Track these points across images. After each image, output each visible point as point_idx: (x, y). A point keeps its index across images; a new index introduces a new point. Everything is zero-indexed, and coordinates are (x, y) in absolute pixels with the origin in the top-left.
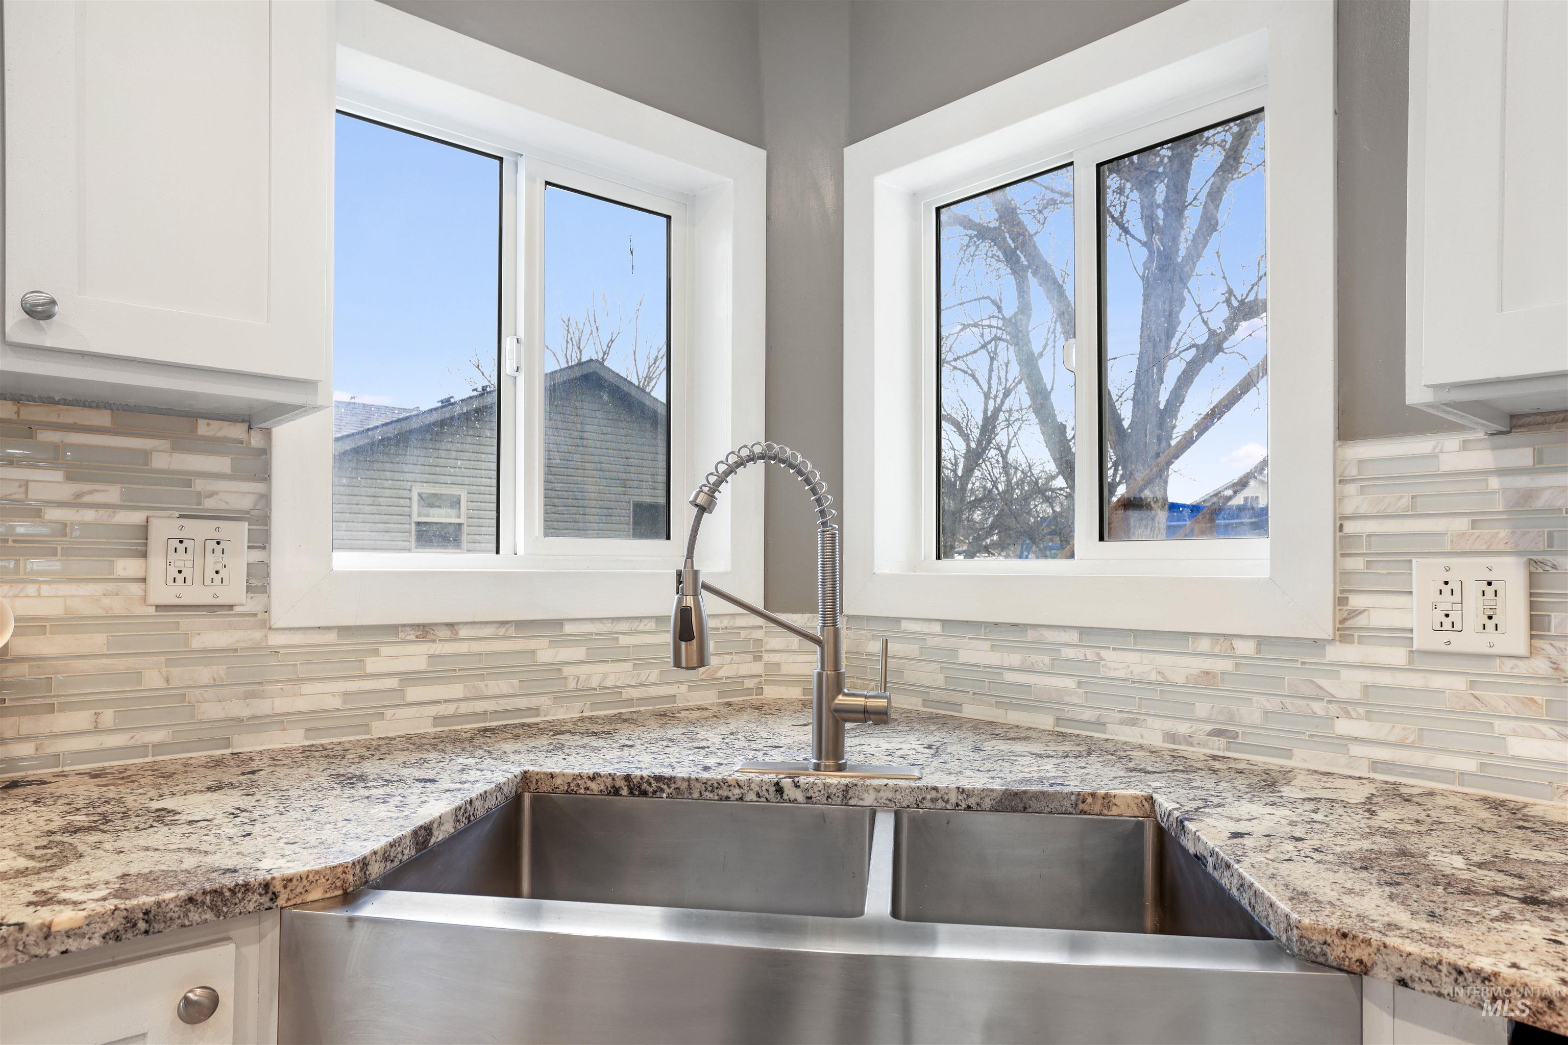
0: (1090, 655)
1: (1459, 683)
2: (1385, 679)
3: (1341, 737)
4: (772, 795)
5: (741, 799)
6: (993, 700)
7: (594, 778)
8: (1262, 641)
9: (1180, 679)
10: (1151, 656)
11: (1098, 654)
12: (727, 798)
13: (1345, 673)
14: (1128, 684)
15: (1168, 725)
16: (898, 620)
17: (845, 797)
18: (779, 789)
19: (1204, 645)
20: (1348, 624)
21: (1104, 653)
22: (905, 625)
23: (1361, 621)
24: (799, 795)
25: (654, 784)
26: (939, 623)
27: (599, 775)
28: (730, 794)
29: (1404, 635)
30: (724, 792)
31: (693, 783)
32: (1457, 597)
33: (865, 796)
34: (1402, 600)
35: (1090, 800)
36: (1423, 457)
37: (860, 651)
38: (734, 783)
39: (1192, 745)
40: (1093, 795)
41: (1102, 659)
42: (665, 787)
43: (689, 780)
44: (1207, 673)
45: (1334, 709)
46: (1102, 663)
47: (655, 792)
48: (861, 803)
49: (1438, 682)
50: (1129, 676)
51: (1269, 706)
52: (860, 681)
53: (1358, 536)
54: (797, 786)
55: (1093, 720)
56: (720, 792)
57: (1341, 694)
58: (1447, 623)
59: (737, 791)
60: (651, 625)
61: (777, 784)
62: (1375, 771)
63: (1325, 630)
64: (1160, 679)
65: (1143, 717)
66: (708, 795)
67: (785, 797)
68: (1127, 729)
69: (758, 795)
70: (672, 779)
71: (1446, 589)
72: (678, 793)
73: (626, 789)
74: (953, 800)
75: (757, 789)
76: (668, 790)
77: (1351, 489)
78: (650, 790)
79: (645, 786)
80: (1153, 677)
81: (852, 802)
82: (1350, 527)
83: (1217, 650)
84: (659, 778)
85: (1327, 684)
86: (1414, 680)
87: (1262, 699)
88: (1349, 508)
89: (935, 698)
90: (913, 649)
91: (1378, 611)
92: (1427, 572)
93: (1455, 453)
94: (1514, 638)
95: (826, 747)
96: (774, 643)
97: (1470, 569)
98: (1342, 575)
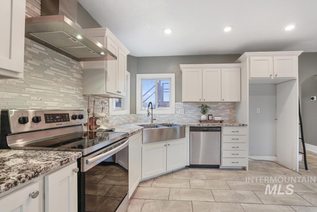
1: (181, 116)
7: (139, 125)
9: (166, 117)
10: (164, 116)
13: (176, 116)
17: (154, 125)
19: (167, 115)
28: (147, 125)
29: (179, 114)
36: (179, 104)
39: (166, 121)
43: (145, 125)
44: (168, 117)
45: (175, 118)
47: (142, 126)
50: (162, 117)
51: (171, 118)
54: (152, 124)
55: (159, 120)
58: (181, 113)
60: (125, 115)
62: (176, 121)
63: (174, 113)
74: (160, 124)
77: (176, 105)
82: (176, 107)
86: (179, 116)
90: (144, 117)
91: (177, 112)
92: (180, 110)
93: (181, 104)
94: (183, 113)
95: (152, 122)
96: (131, 117)
97: (182, 110)
98: (175, 110)
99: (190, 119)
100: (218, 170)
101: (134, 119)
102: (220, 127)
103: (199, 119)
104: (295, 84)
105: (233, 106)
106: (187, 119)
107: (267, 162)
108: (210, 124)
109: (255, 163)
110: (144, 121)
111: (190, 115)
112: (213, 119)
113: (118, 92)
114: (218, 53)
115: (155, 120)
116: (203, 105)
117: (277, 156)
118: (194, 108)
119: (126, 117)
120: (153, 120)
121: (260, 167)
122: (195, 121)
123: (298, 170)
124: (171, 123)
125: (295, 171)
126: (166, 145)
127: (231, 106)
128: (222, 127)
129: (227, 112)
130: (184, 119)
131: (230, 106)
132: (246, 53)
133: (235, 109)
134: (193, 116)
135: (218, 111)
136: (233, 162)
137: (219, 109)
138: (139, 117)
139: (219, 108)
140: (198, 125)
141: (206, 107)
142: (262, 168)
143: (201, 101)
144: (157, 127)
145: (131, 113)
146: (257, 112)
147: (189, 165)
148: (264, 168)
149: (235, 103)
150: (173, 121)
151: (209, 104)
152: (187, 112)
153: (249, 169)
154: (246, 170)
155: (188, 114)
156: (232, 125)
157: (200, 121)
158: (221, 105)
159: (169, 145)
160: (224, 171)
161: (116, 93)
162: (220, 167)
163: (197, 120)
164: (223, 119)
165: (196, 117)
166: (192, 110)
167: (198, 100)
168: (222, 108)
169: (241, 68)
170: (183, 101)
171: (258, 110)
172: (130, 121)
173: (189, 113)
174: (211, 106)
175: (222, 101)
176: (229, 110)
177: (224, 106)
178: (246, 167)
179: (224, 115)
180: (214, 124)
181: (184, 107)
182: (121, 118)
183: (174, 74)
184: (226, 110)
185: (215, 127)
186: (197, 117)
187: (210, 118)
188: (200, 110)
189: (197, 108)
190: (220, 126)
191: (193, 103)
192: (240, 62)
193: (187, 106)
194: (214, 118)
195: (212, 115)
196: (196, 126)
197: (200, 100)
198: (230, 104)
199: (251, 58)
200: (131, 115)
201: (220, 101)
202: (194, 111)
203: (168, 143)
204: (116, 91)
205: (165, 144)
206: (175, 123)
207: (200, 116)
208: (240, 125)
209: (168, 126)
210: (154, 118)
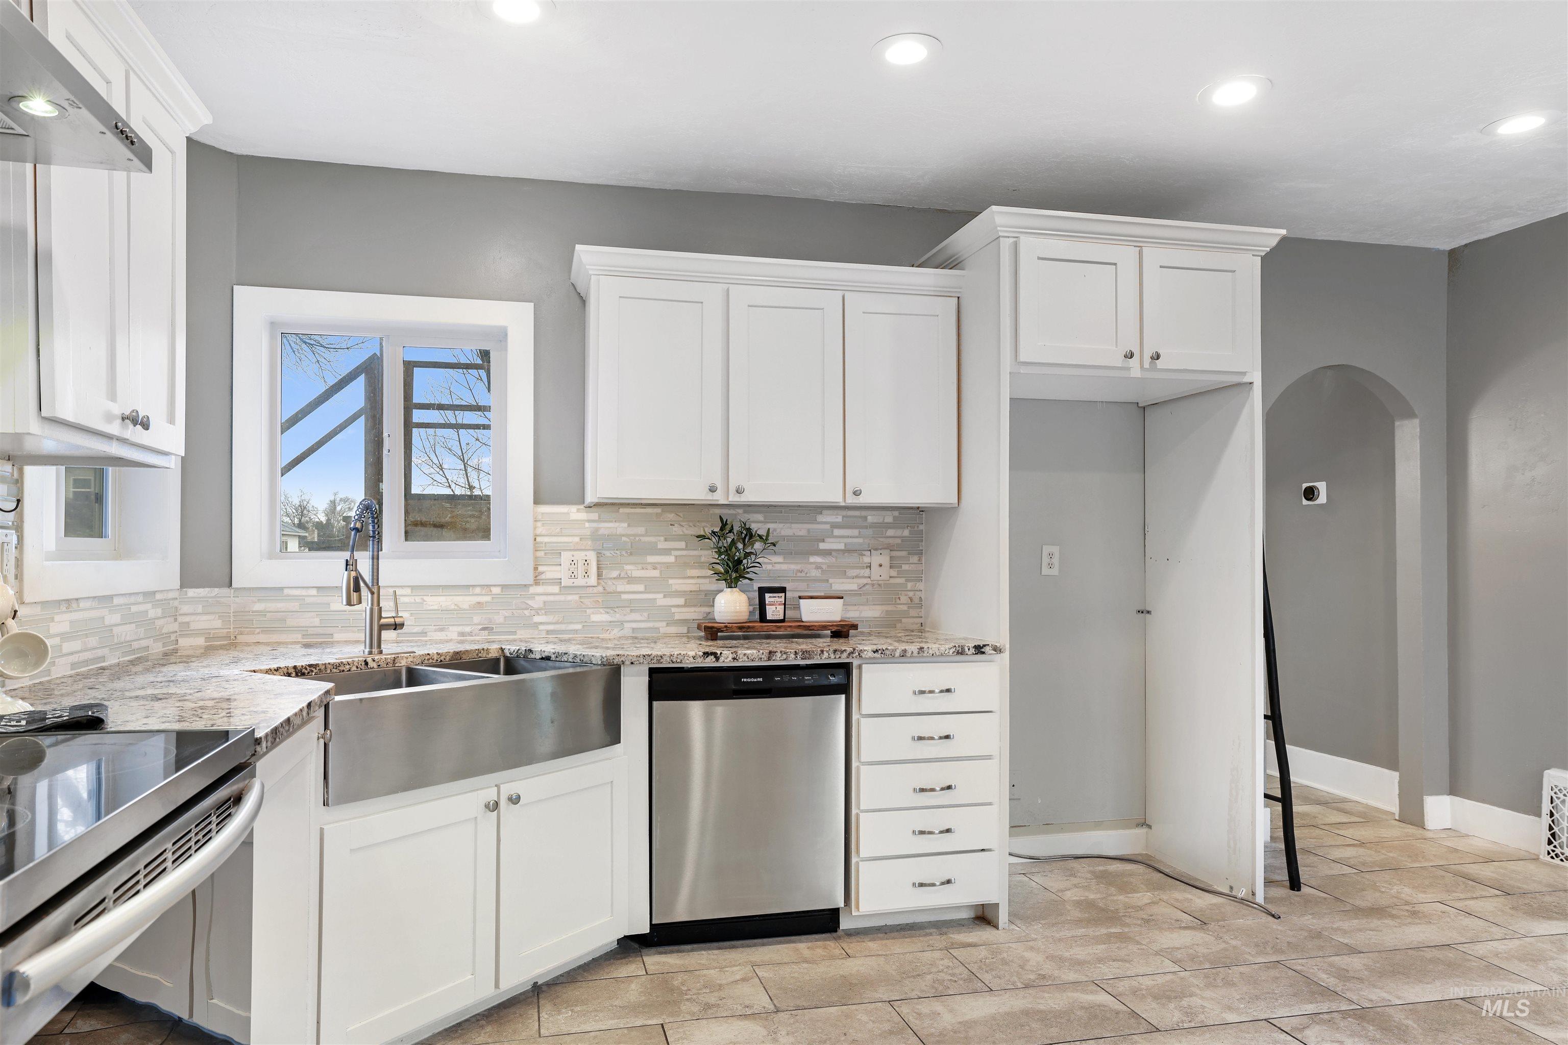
0: (418, 599)
1: (576, 597)
2: (551, 598)
3: (536, 623)
4: (363, 667)
5: (350, 670)
6: (356, 629)
7: (278, 670)
8: (504, 587)
9: (466, 606)
10: (451, 597)
11: (422, 599)
12: (343, 671)
13: (537, 598)
14: (440, 612)
15: (460, 629)
16: (281, 589)
17: (394, 663)
18: (366, 663)
19: (478, 590)
20: (538, 578)
21: (425, 598)
22: (286, 591)
23: (543, 577)
24: (374, 665)
25: (308, 668)
26: (315, 589)
27: (280, 668)
28: (344, 669)
29: (558, 581)
30: (342, 668)
31: (327, 665)
32: (576, 566)
33: (402, 661)
34: (558, 568)
35: (482, 652)
36: (564, 513)
37: (247, 609)
38: (346, 663)
39: (472, 636)
40: (483, 649)
41: (424, 601)
42: (314, 669)
43: (325, 664)
44: (479, 603)
45: (533, 612)
46: (425, 603)
47: (308, 673)
48: (400, 665)
49: (570, 598)
50: (440, 608)
51: (507, 615)
52: (247, 629)
53: (542, 543)
54: (374, 661)
55: (420, 631)
56: (340, 668)
57: (536, 606)
58: (573, 575)
59: (348, 667)
60: (140, 599)
61: (365, 661)
62: (548, 634)
63: (530, 580)
64: (456, 607)
65: (446, 627)
66: (334, 670)
67: (369, 667)
68: (439, 633)
69: (357, 667)
70: (317, 665)
71: (573, 563)
72: (320, 672)
73: (294, 673)
74: (435, 659)
75: (357, 664)
76: (315, 671)
77: (539, 524)
78: (306, 672)
79: (304, 670)
80: (453, 607)
81: (396, 665)
82: (538, 539)
83: (484, 592)
84: (310, 666)
85: (530, 602)
86: (562, 598)
87: (504, 612)
88: (538, 531)
89: (312, 633)
90: (294, 606)
91: (549, 572)
92: (566, 557)
93: (575, 513)
94: (593, 580)
95: (375, 643)
96: (185, 609)
97: (580, 556)
98: (536, 558)
99: (636, 616)
100: (831, 944)
101: (218, 623)
102: (846, 668)
103: (695, 613)
104: (1246, 411)
105: (906, 533)
106: (618, 617)
107: (1101, 866)
108: (778, 645)
109: (1037, 878)
110: (298, 637)
111: (641, 588)
112: (790, 614)
113: (135, 422)
114: (819, 193)
115: (396, 626)
116: (724, 525)
117: (1150, 827)
118: (662, 545)
119: (152, 614)
120: (383, 627)
121: (1068, 895)
122: (673, 630)
123: (1260, 898)
124: (511, 648)
125: (1247, 902)
126: (494, 807)
127: (899, 532)
128: (856, 663)
129: (875, 566)
130: (600, 617)
131: (890, 532)
132: (994, 208)
133: (920, 553)
134: (660, 600)
135: (818, 567)
136: (921, 885)
137: (828, 553)
138: (258, 607)
139: (822, 546)
140: (706, 654)
141: (748, 535)
142: (1078, 904)
143: (719, 498)
144: (413, 678)
145: (187, 581)
146: (1045, 571)
147: (646, 930)
148: (1088, 905)
149: (919, 510)
150: (522, 634)
151: (760, 517)
152: (615, 574)
153: (1014, 916)
154: (996, 927)
155: (621, 587)
156: (913, 648)
157: (707, 629)
158: (835, 526)
159: (515, 800)
160: (873, 945)
161: (114, 428)
162: (845, 923)
163: (684, 622)
164: (852, 615)
165: (681, 601)
166: (651, 559)
167: (697, 494)
168: (841, 546)
169: (962, 301)
170: (590, 498)
171: (1051, 555)
172: (183, 642)
173: (631, 580)
174: (780, 529)
175: (851, 500)
176: (885, 559)
177: (855, 532)
178: (996, 905)
179: (854, 587)
180: (804, 647)
181: (595, 536)
182: (116, 618)
183: (531, 306)
184: (866, 559)
185: (808, 667)
186: (685, 606)
187: (774, 611)
188: (708, 555)
189: (682, 545)
190: (844, 659)
191: (658, 510)
192: (952, 263)
193: (620, 527)
194: (797, 607)
195: (783, 590)
196: (688, 664)
197: (713, 489)
198: (889, 519)
199: (1024, 241)
200: (192, 592)
201: (836, 497)
202: (668, 566)
203: (507, 789)
204: (117, 409)
205: (490, 795)
206: (542, 648)
207: (709, 599)
208: (961, 652)
209: (490, 665)
210: (388, 614)
